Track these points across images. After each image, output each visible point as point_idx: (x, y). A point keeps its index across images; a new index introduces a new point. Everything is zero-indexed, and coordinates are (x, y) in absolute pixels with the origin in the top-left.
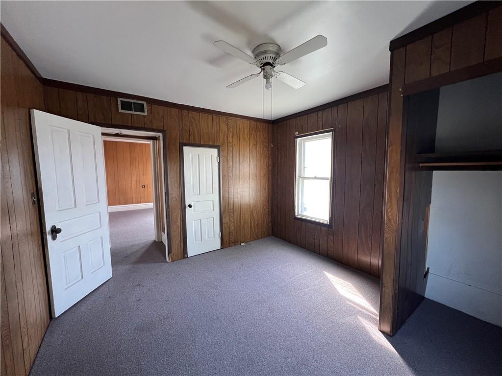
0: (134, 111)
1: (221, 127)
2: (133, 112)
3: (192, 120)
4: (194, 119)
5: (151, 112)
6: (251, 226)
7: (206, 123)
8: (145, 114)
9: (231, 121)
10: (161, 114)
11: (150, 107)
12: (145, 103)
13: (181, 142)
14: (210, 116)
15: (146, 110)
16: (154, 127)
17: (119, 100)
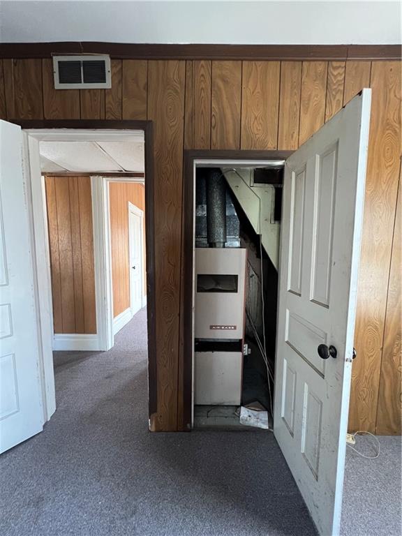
0: (85, 82)
1: (305, 95)
2: (83, 86)
3: (221, 84)
4: (225, 81)
5: (120, 77)
6: (381, 395)
7: (258, 89)
8: (108, 85)
9: (341, 71)
10: (142, 82)
11: (120, 66)
12: (106, 58)
13: (188, 148)
14: (273, 67)
15: (109, 76)
16: (126, 117)
17: (56, 59)
